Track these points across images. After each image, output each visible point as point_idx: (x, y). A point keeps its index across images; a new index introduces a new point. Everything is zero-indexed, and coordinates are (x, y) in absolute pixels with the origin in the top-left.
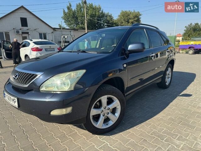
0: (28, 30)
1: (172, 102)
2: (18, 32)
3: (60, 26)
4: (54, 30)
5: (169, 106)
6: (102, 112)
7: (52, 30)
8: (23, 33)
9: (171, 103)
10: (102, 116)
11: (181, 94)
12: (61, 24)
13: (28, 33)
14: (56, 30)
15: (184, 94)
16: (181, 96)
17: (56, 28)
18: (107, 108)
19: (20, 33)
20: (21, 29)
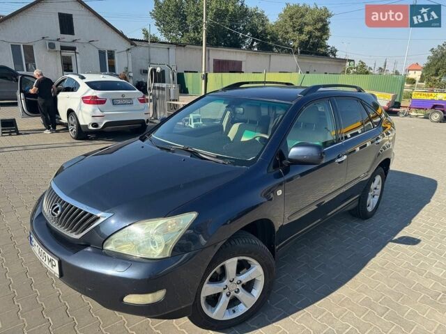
0: (74, 41)
1: (374, 256)
2: (52, 46)
3: (146, 34)
4: (132, 45)
5: (367, 267)
6: (224, 289)
7: (128, 45)
8: (63, 48)
9: (373, 261)
10: (224, 296)
11: (396, 238)
12: (148, 29)
13: (73, 49)
14: (136, 45)
15: (404, 237)
16: (396, 241)
17: (136, 40)
18: (235, 282)
19: (58, 48)
20: (58, 40)
